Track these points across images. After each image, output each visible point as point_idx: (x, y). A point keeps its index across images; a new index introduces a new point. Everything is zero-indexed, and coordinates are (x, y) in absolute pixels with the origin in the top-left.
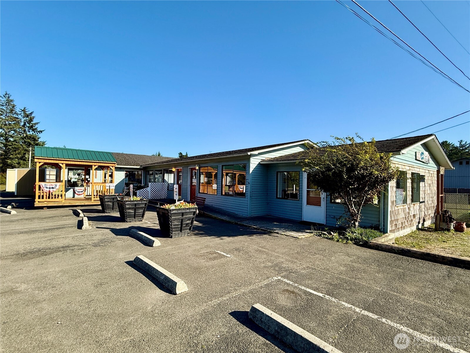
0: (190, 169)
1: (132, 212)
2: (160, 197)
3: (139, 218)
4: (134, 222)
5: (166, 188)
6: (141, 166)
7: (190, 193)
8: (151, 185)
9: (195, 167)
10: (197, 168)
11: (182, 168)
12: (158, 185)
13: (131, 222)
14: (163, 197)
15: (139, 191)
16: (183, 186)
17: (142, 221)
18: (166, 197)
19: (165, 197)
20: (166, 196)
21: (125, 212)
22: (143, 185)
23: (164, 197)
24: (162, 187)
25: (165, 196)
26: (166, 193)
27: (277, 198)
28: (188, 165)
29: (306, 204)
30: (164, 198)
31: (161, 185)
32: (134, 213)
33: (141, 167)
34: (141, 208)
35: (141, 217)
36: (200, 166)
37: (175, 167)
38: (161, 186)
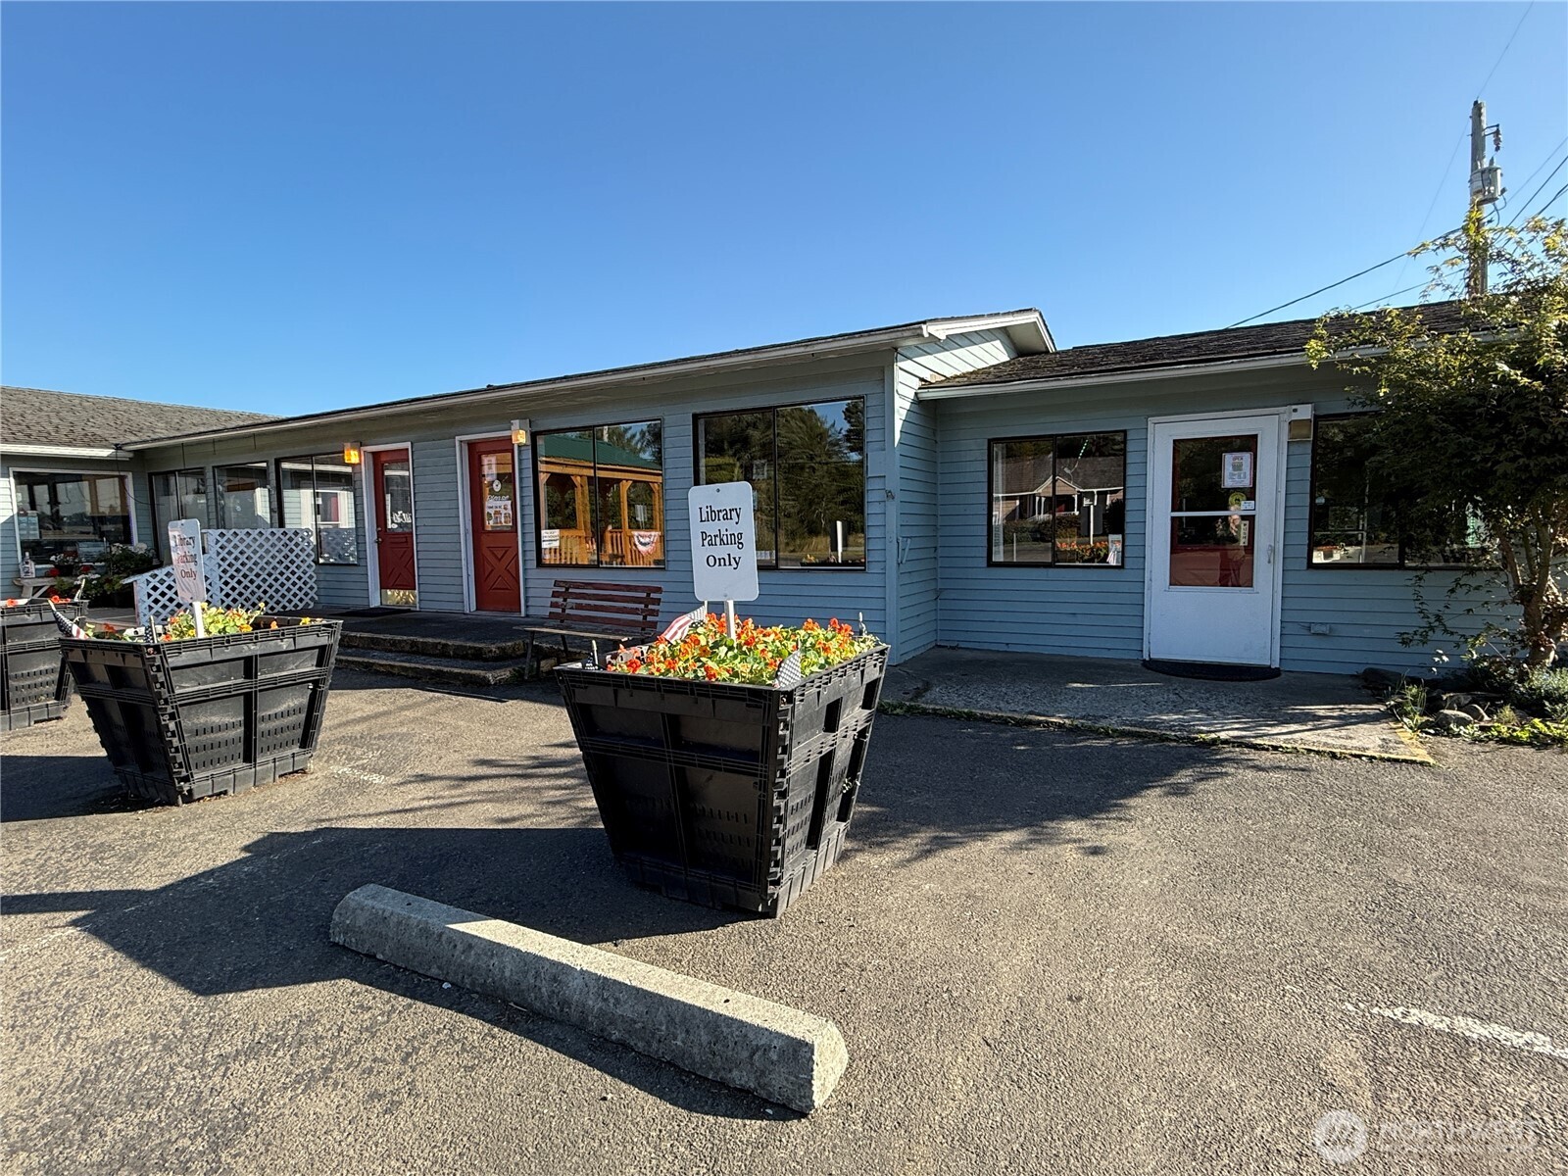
0: (465, 448)
1: (227, 720)
2: (278, 602)
3: (282, 759)
4: (247, 792)
5: (308, 555)
6: (118, 447)
7: (472, 573)
8: (222, 541)
9: (506, 433)
10: (521, 437)
11: (408, 445)
12: (261, 540)
13: (225, 793)
14: (296, 601)
15: (147, 575)
16: (422, 539)
17: (303, 771)
18: (312, 599)
19: (307, 599)
20: (312, 594)
21: (172, 726)
22: (139, 546)
23: (301, 600)
24: (286, 551)
25: (306, 594)
26: (311, 583)
27: (991, 564)
28: (452, 424)
29: (1168, 583)
30: (301, 606)
31: (279, 539)
32: (241, 730)
33: (120, 453)
34: (294, 682)
35: (296, 749)
36: (535, 429)
37: (360, 444)
38: (279, 545)
